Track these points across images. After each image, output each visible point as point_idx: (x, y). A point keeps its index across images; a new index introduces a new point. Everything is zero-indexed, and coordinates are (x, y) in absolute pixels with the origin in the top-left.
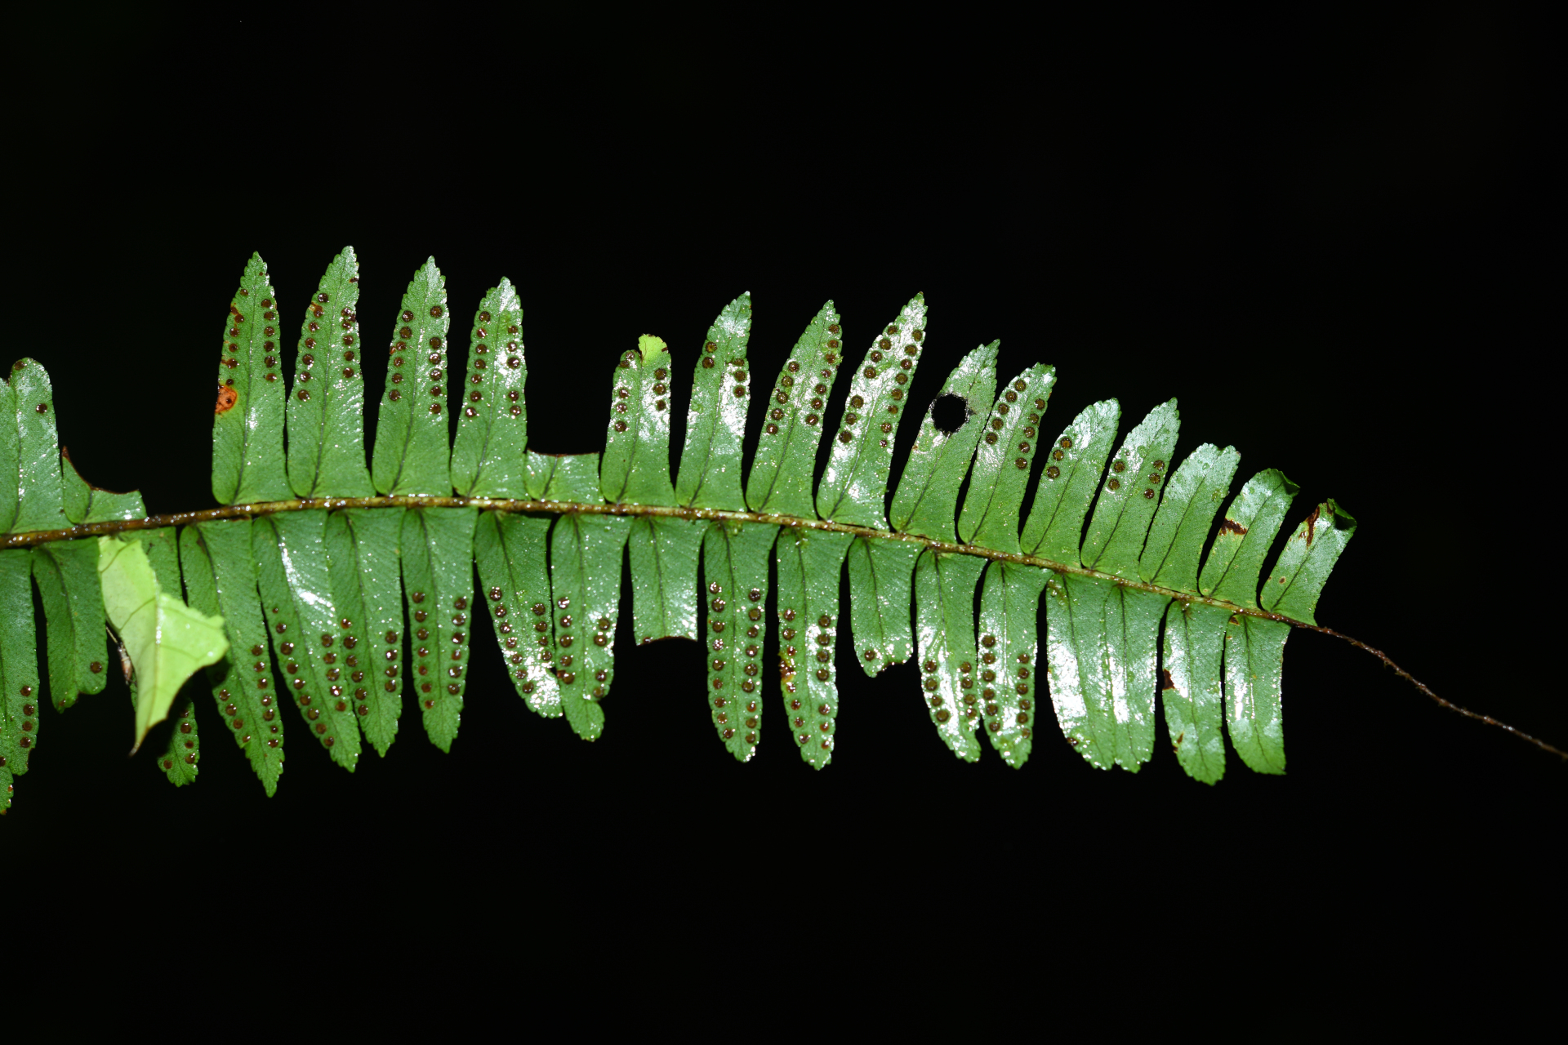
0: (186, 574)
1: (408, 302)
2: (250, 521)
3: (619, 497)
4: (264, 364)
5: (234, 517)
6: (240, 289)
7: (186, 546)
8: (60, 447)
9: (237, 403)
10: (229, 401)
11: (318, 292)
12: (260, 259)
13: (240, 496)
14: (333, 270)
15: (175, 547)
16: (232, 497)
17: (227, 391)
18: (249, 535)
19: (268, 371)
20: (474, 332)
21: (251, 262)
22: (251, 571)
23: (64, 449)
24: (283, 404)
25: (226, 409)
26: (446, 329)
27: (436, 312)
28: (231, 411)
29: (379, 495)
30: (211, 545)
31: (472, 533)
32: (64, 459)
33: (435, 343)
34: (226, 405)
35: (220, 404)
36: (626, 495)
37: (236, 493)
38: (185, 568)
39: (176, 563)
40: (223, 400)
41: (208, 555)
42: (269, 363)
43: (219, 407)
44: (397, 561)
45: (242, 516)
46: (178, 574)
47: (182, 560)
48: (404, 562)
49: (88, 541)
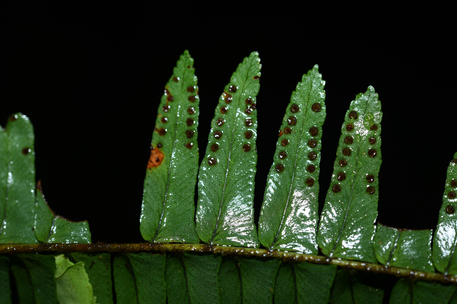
0: (116, 285)
1: (296, 98)
2: (165, 255)
3: (447, 269)
4: (185, 135)
5: (153, 252)
6: (173, 76)
7: (118, 266)
8: (36, 180)
9: (163, 162)
10: (158, 160)
11: (229, 84)
12: (188, 56)
13: (159, 236)
14: (242, 68)
15: (109, 267)
16: (153, 235)
17: (157, 153)
18: (164, 266)
19: (187, 141)
20: (344, 126)
21: (182, 57)
22: (163, 291)
23: (39, 183)
24: (197, 168)
25: (155, 166)
26: (323, 120)
27: (316, 108)
28: (159, 168)
29: (261, 247)
30: (136, 269)
31: (330, 284)
32: (38, 190)
33: (313, 131)
34: (156, 163)
35: (151, 161)
36: (452, 267)
37: (157, 233)
38: (116, 280)
39: (110, 277)
40: (153, 159)
41: (133, 275)
42: (190, 134)
43: (150, 164)
44: (271, 297)
45: (160, 252)
46: (111, 284)
47: (115, 275)
48: (276, 297)
49: (48, 257)
